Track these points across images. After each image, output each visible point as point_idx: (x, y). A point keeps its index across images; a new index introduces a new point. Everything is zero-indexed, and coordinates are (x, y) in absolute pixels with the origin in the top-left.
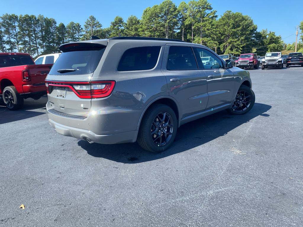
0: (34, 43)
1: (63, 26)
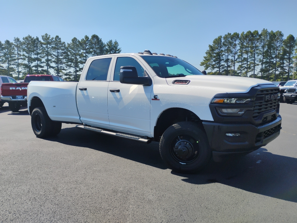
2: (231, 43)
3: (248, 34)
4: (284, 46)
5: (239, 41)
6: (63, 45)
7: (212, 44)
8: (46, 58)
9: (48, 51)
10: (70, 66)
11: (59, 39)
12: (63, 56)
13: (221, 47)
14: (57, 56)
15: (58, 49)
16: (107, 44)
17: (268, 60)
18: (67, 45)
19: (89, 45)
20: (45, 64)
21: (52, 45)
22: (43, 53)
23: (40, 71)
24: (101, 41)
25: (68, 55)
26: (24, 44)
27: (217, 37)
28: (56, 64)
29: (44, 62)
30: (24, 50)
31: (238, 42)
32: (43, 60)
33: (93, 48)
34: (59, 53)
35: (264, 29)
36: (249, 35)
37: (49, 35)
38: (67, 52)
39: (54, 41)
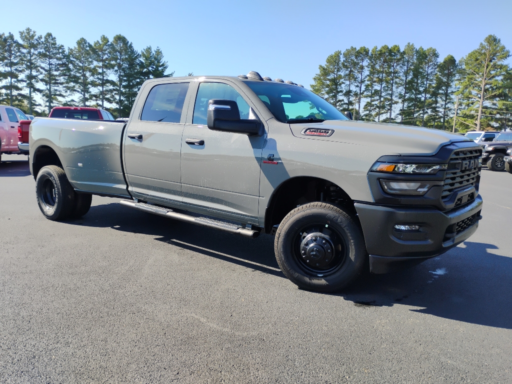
3: (384, 51)
4: (439, 73)
6: (60, 51)
7: (324, 64)
8: (27, 72)
9: (30, 60)
10: (73, 90)
11: (52, 39)
12: (60, 71)
13: (338, 71)
14: (49, 71)
15: (50, 58)
16: (143, 53)
17: (413, 96)
18: (67, 52)
19: (110, 53)
20: (25, 84)
21: (39, 50)
22: (22, 64)
23: (16, 96)
24: (132, 47)
25: (69, 70)
28: (46, 85)
29: (22, 81)
31: (367, 64)
32: (22, 76)
33: (116, 59)
34: (52, 64)
35: (409, 43)
36: (385, 53)
37: (32, 30)
38: (67, 63)
39: (42, 42)
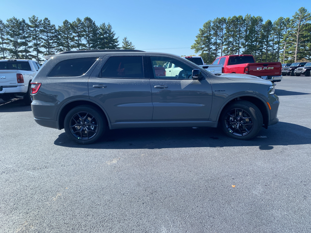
0: (237, 43)
1: (270, 23)
2: (218, 27)
3: (234, 19)
4: (263, 30)
5: (226, 25)
6: (53, 28)
7: (202, 28)
9: (36, 34)
11: (48, 22)
12: (53, 40)
13: (210, 32)
14: (47, 41)
15: (48, 32)
16: (101, 27)
17: (250, 44)
19: (82, 28)
21: (40, 28)
22: (30, 37)
24: (95, 24)
25: (58, 39)
26: (8, 26)
27: (207, 21)
28: (46, 49)
30: (8, 33)
34: (49, 36)
35: (248, 14)
37: (36, 17)
38: (57, 35)
39: (42, 23)
